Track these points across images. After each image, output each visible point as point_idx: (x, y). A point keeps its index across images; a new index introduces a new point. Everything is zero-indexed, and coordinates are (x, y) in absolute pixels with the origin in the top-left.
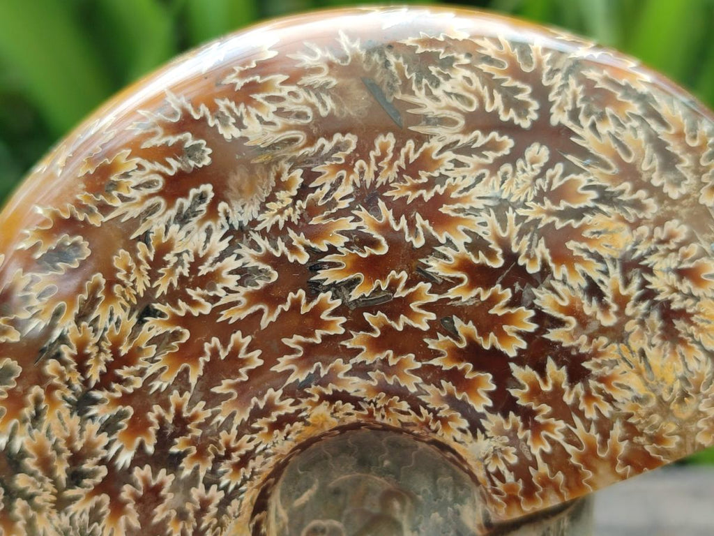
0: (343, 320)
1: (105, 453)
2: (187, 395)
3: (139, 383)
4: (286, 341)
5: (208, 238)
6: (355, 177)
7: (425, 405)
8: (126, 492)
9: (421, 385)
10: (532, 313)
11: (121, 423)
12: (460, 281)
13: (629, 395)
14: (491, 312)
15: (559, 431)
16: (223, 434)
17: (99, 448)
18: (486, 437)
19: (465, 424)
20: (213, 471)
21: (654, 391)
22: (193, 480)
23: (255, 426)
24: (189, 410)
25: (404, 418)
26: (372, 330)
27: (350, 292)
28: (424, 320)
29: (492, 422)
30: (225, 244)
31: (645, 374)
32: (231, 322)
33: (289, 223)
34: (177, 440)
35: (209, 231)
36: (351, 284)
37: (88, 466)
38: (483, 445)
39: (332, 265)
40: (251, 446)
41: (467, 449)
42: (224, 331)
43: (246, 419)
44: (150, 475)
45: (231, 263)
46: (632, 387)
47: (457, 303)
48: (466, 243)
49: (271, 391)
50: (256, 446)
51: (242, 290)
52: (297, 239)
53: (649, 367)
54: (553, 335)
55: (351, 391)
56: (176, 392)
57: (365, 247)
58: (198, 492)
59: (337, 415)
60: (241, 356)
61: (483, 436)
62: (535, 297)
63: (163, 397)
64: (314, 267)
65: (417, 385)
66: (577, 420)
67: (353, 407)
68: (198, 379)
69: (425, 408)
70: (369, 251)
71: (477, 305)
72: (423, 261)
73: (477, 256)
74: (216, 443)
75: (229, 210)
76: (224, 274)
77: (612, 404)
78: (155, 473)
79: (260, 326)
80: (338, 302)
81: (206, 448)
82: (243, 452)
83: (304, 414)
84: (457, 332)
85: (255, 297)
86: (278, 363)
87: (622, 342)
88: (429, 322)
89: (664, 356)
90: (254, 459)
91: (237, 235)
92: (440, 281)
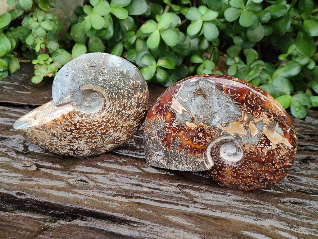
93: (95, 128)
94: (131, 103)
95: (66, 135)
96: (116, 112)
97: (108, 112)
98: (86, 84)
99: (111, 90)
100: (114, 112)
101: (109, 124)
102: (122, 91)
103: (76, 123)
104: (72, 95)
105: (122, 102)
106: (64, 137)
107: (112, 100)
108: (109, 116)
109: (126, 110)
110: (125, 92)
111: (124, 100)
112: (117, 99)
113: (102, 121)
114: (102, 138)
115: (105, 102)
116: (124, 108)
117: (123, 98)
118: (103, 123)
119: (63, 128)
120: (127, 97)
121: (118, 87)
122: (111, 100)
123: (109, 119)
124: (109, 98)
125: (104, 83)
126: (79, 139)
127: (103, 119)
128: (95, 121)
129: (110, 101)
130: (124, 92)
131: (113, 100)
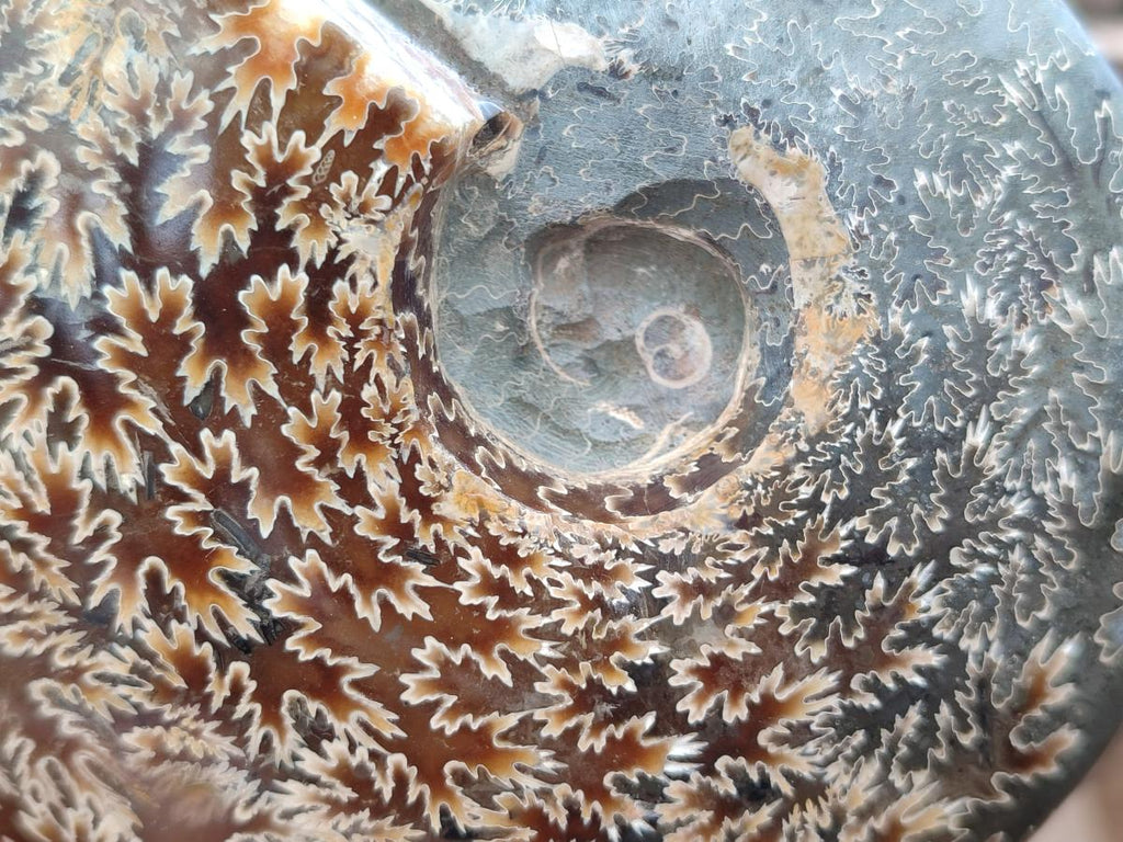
0: (293, 563)
1: (695, 776)
2: (539, 715)
3: (562, 790)
4: (376, 624)
5: (299, 811)
6: (83, 658)
7: (349, 365)
8: (735, 714)
9: (322, 389)
10: (107, 290)
11: (635, 780)
12: (128, 425)
13: (139, 60)
14: (144, 352)
15: (259, 136)
16: (567, 630)
17: (693, 786)
18: (341, 242)
19: (340, 287)
20: (633, 608)
21: (111, 23)
22: (664, 631)
23: (528, 591)
24: (560, 699)
25: (389, 379)
26: (283, 510)
27: (244, 576)
28: (219, 444)
29: (310, 248)
30: (291, 785)
31: (95, 53)
32: (395, 717)
33: (205, 715)
34: (614, 691)
35: (288, 815)
36: (234, 581)
37: (728, 787)
38: (357, 237)
39: (223, 624)
40: (565, 577)
41: (378, 257)
42: (414, 718)
43: (528, 610)
44: (689, 697)
45: (310, 763)
46: (125, 63)
47: (164, 410)
48: (70, 448)
49: (464, 600)
50: (560, 570)
51: (339, 727)
52: (218, 692)
53: (80, 54)
54: (121, 238)
55: (395, 484)
56: (545, 733)
57: (168, 590)
58: (677, 613)
59: (444, 481)
60: (436, 674)
61: (341, 248)
62: (83, 299)
63: (562, 747)
64: (242, 648)
65: (325, 395)
66: (226, 119)
67: (418, 466)
68: (507, 713)
69: (353, 360)
70: (170, 583)
71: (148, 378)
72: (133, 497)
73: (77, 420)
74: (587, 632)
75: (241, 803)
76: (333, 764)
77: (170, 79)
78: (683, 691)
79: (376, 673)
80: (272, 584)
81: (603, 641)
82: (580, 583)
83: (471, 531)
84: (207, 385)
85: (340, 704)
86: (414, 615)
87: (67, 123)
88: (217, 434)
89: (50, 38)
90: (582, 560)
91: (268, 775)
92: (147, 455)
93: (310, 522)
94: (809, 790)
95: (74, 202)
96: (634, 671)
97: (597, 572)
98: (834, 167)
99: (893, 475)
100: (617, 642)
101: (445, 665)
102: (929, 604)
103: (292, 260)
104: (616, 72)
105: (789, 679)
106: (21, 198)
107: (772, 543)
108: (543, 604)
109: (709, 770)
110: (932, 642)
111: (831, 681)
112: (809, 599)
113: (443, 564)
114: (195, 674)
115: (692, 484)
116: (721, 740)
117: (844, 661)
118: (430, 581)
119: (155, 129)
120: (870, 702)
121: (957, 532)
122: (759, 540)
123: (503, 629)
124: (780, 495)
125: (939, 354)
126: (62, 400)
127: (474, 561)
128: (406, 470)
129: (744, 523)
130: (920, 634)
131: (769, 561)
